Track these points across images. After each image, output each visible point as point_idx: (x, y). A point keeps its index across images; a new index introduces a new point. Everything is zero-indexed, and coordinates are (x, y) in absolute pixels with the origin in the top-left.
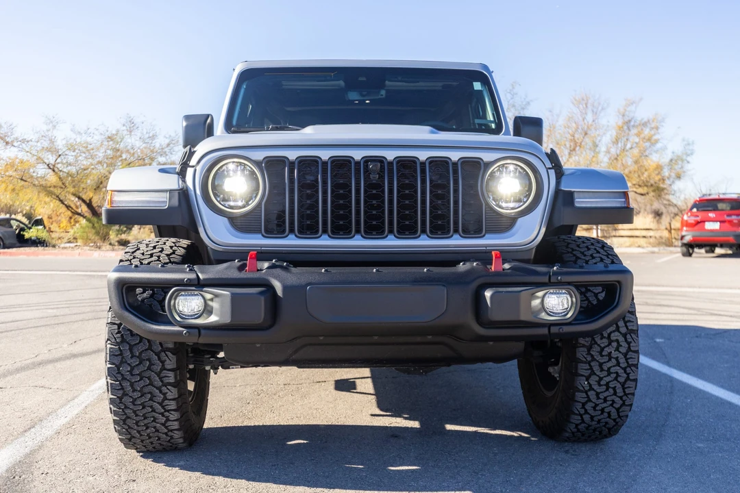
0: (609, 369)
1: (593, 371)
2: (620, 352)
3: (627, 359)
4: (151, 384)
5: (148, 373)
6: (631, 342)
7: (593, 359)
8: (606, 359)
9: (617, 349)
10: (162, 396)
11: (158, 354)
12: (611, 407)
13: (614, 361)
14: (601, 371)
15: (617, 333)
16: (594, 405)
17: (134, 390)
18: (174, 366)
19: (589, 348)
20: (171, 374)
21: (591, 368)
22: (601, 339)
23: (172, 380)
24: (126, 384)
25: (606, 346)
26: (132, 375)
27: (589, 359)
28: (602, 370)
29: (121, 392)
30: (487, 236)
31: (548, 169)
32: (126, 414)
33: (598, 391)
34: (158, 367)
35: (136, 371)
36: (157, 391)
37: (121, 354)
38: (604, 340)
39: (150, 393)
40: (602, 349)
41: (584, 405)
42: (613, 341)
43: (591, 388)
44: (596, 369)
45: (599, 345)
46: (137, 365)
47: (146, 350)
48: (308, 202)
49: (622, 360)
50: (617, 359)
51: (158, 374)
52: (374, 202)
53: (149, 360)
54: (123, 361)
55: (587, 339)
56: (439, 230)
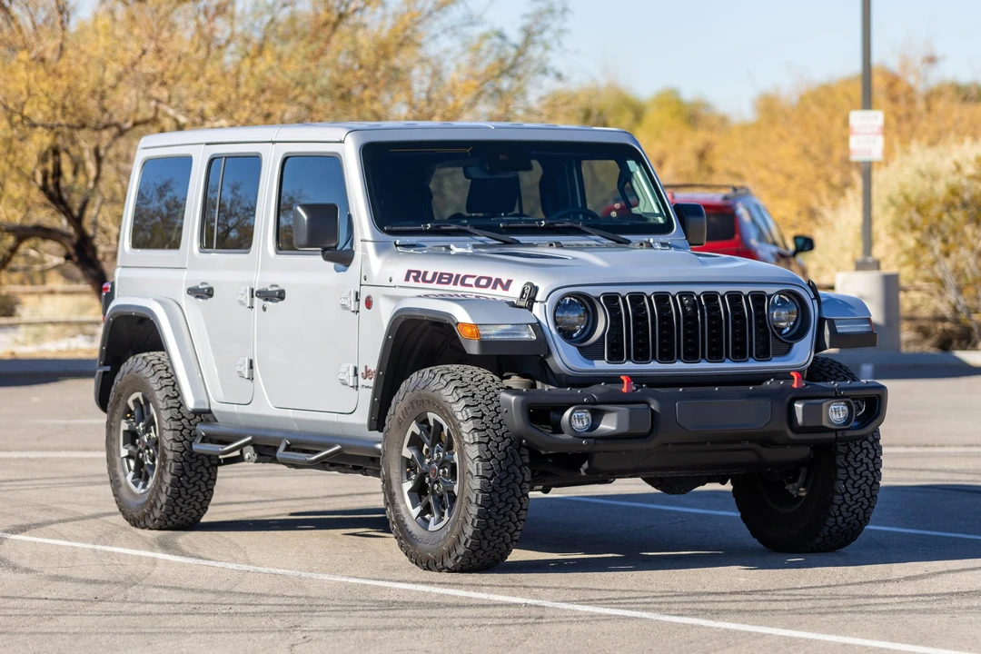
0: (861, 473)
1: (849, 475)
2: (869, 458)
3: (874, 464)
4: (514, 495)
5: (513, 486)
6: (876, 449)
7: (850, 465)
8: (859, 464)
9: (867, 456)
10: (519, 506)
11: (520, 469)
12: (860, 509)
13: (864, 466)
15: (867, 442)
16: (847, 507)
17: (500, 501)
18: (530, 479)
19: (846, 456)
20: (528, 486)
21: (848, 473)
22: (856, 447)
24: (495, 496)
25: (859, 453)
26: (501, 487)
27: (846, 465)
28: (856, 474)
29: (489, 503)
30: (773, 359)
31: (812, 299)
32: (487, 524)
33: (852, 493)
34: (520, 480)
35: (504, 484)
37: (492, 469)
38: (858, 448)
40: (856, 456)
41: (840, 506)
42: (863, 448)
43: (847, 491)
44: (851, 473)
45: (853, 453)
46: (505, 478)
50: (867, 464)
51: (520, 485)
52: (690, 332)
53: (514, 473)
54: (494, 475)
55: (844, 448)
56: (738, 354)
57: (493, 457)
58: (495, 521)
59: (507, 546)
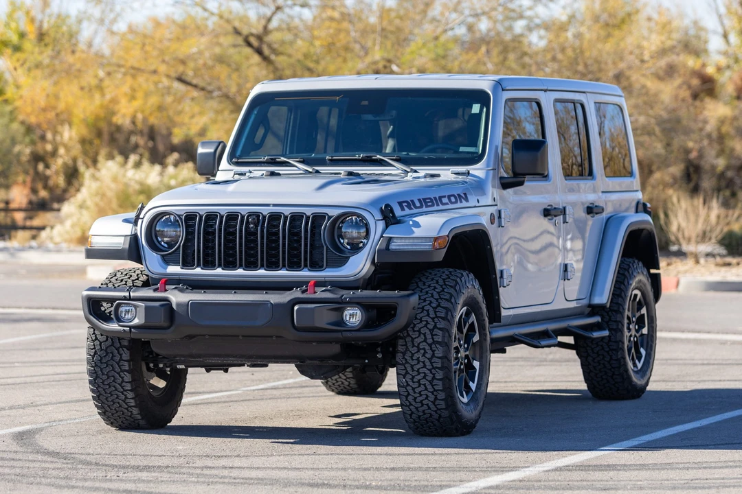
0: (419, 369)
1: (407, 371)
2: (426, 357)
3: (431, 363)
4: (113, 370)
5: (111, 363)
7: (407, 362)
8: (416, 362)
9: (424, 355)
10: (121, 379)
11: (117, 349)
12: (427, 400)
13: (421, 364)
15: (424, 343)
17: (103, 374)
18: (129, 358)
19: (404, 354)
20: (126, 364)
21: (406, 369)
22: (413, 347)
23: (127, 368)
24: (98, 370)
25: (416, 353)
26: (101, 363)
27: (404, 362)
28: (413, 370)
29: (95, 375)
30: (327, 269)
31: (376, 221)
32: (99, 392)
33: (414, 386)
36: (118, 375)
37: (95, 348)
38: (415, 348)
39: (113, 376)
40: (413, 354)
43: (408, 385)
44: (409, 369)
46: (105, 356)
48: (210, 245)
49: (428, 363)
50: (423, 362)
51: (118, 363)
52: (251, 245)
53: (112, 353)
54: (95, 353)
55: (403, 347)
56: (294, 265)
57: (96, 339)
58: (104, 390)
59: (128, 411)
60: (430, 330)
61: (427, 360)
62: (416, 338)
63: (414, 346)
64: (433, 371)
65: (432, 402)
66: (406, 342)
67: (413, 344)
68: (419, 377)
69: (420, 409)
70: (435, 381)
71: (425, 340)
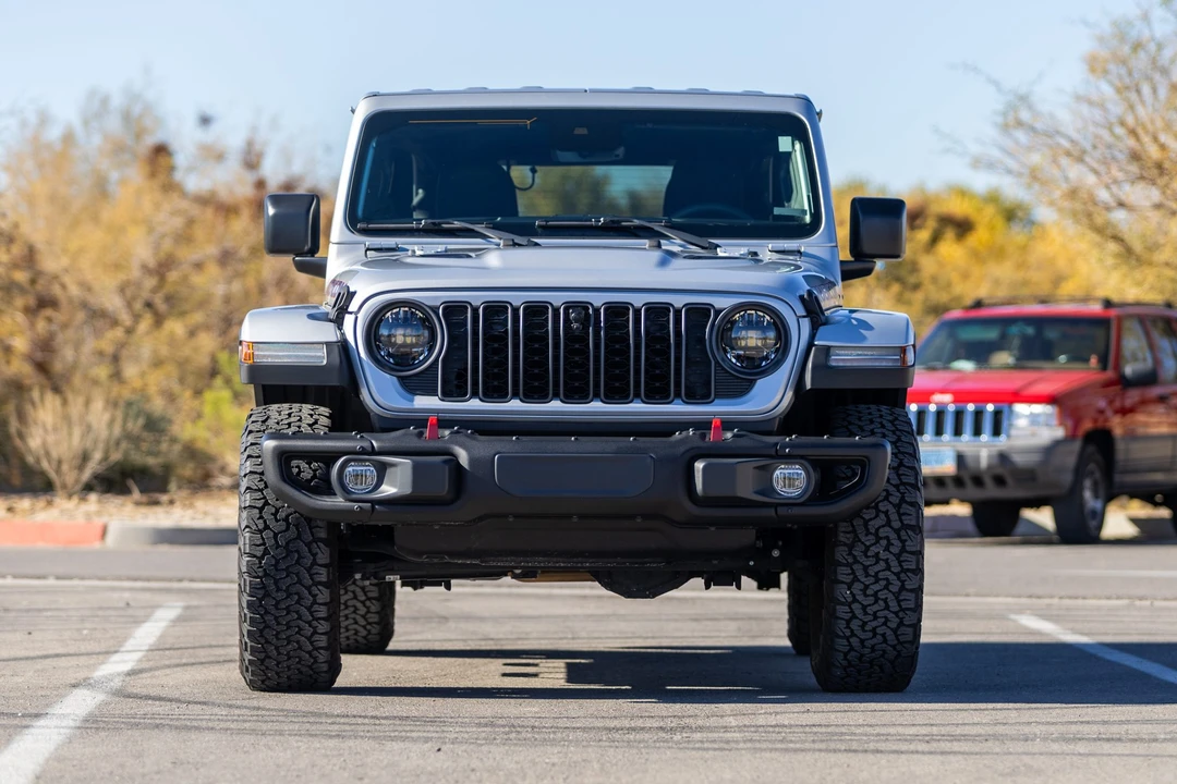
0: (877, 573)
1: (855, 576)
2: (891, 553)
3: (900, 562)
4: (300, 582)
5: (296, 569)
6: (906, 541)
7: (856, 561)
8: (873, 561)
9: (887, 549)
10: (311, 598)
11: (308, 545)
12: (884, 627)
13: (882, 564)
14: (866, 577)
15: (887, 529)
16: (861, 623)
17: (278, 590)
18: (327, 561)
19: (851, 547)
20: (323, 571)
21: (853, 573)
22: (867, 535)
23: (324, 578)
24: (269, 582)
25: (872, 545)
26: (277, 570)
27: (851, 560)
28: (867, 575)
29: (262, 592)
30: (716, 401)
31: (798, 318)
32: (265, 622)
33: (865, 603)
34: (308, 561)
36: (306, 592)
37: (264, 544)
38: (871, 537)
39: (297, 594)
40: (868, 548)
41: (848, 622)
42: (881, 538)
43: (855, 600)
44: (860, 573)
45: (863, 543)
46: (283, 558)
47: (294, 539)
48: (496, 358)
49: (894, 563)
50: (886, 561)
51: (309, 570)
52: (577, 359)
53: (297, 551)
54: (266, 552)
55: (848, 536)
56: (657, 394)
57: (267, 527)
58: (276, 618)
59: (311, 656)
60: (894, 506)
61: (891, 557)
62: (871, 519)
63: (868, 533)
64: (903, 576)
65: (892, 629)
66: (853, 526)
67: (867, 530)
68: (876, 587)
69: (868, 643)
70: (904, 593)
71: (888, 523)
